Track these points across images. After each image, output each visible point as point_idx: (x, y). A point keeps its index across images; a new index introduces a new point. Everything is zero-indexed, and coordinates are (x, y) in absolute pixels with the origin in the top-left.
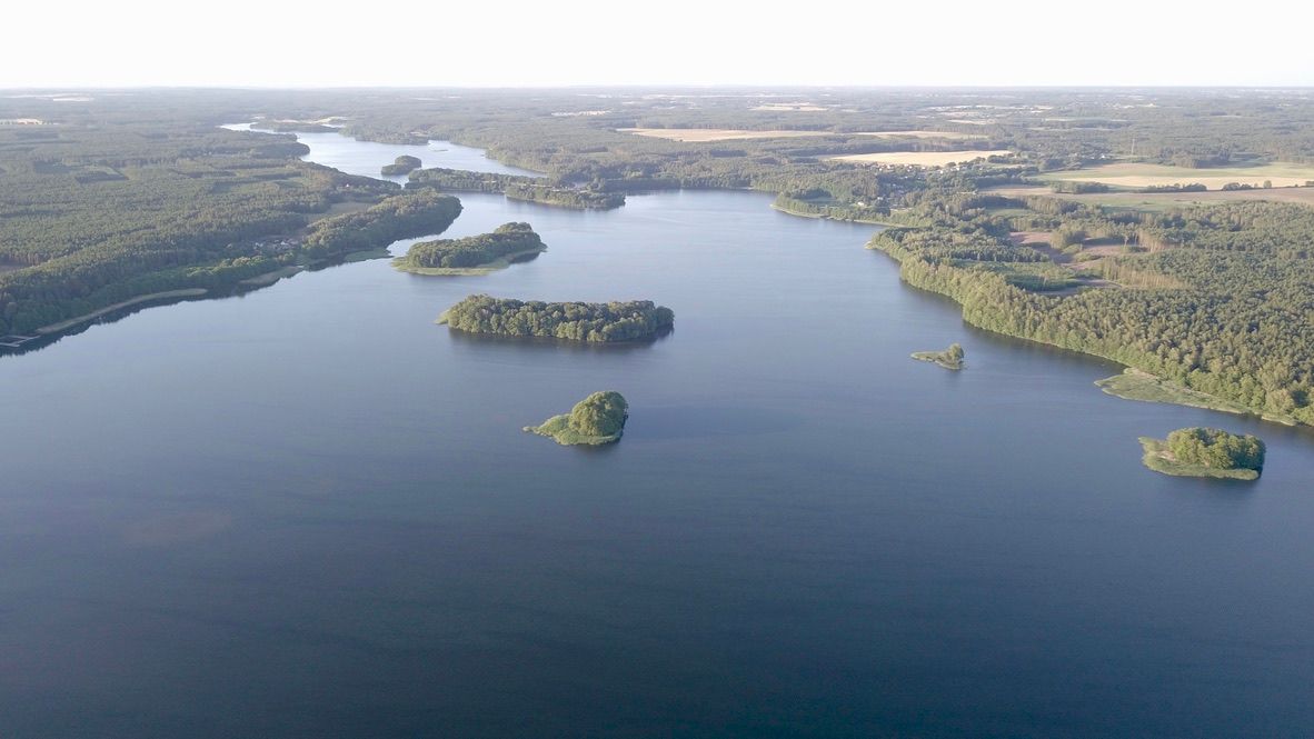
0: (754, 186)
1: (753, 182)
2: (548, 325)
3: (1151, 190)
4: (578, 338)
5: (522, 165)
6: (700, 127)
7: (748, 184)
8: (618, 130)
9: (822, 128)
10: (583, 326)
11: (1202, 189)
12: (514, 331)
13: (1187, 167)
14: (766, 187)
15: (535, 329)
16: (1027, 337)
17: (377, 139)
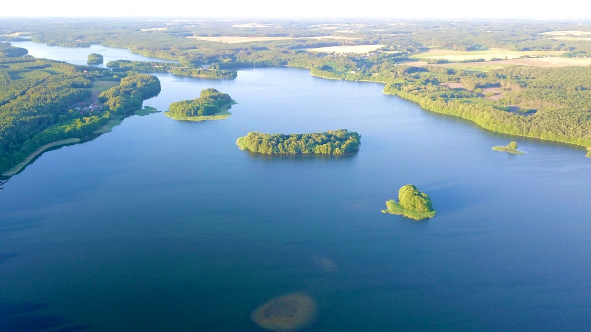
0: (289, 64)
1: (289, 62)
2: (310, 147)
3: (465, 62)
4: (329, 153)
5: (158, 57)
6: (226, 36)
7: (286, 63)
8: (187, 37)
9: (284, 35)
10: (332, 146)
11: (483, 60)
12: (292, 151)
13: (463, 51)
14: (297, 65)
15: (303, 150)
16: (525, 136)
17: (60, 44)
